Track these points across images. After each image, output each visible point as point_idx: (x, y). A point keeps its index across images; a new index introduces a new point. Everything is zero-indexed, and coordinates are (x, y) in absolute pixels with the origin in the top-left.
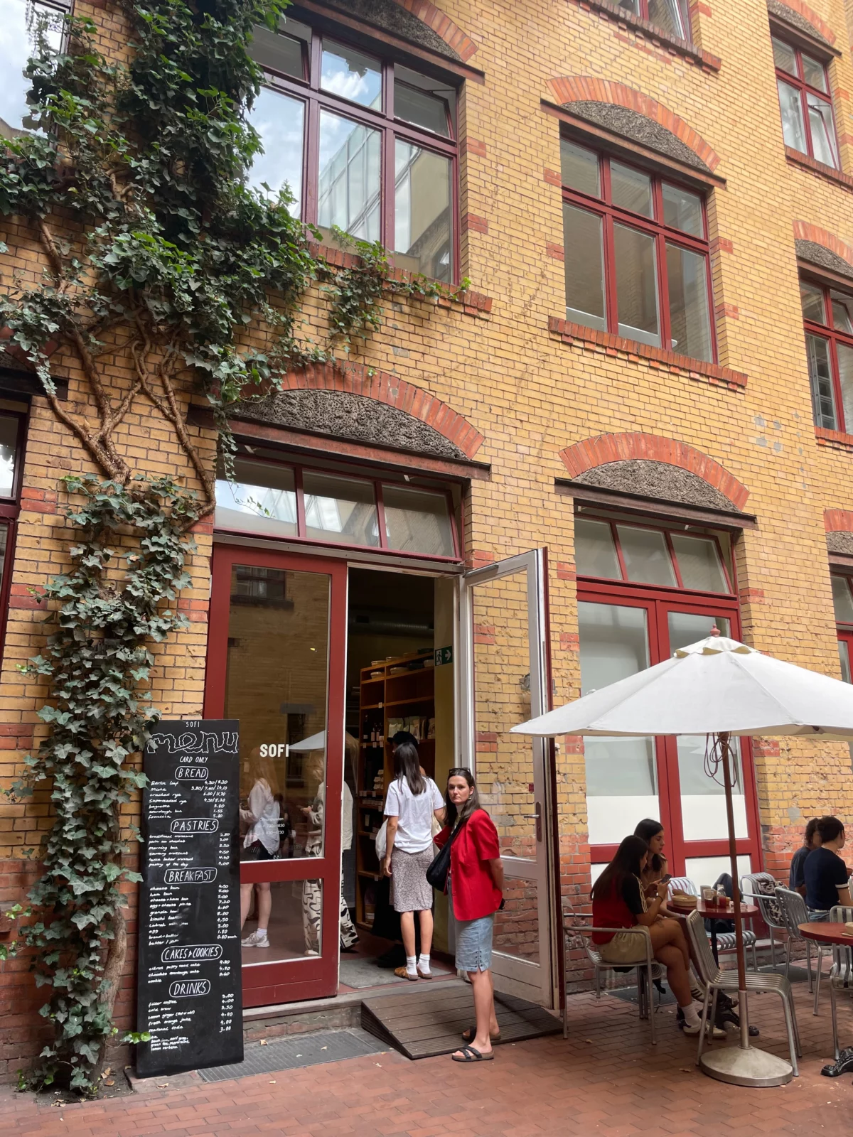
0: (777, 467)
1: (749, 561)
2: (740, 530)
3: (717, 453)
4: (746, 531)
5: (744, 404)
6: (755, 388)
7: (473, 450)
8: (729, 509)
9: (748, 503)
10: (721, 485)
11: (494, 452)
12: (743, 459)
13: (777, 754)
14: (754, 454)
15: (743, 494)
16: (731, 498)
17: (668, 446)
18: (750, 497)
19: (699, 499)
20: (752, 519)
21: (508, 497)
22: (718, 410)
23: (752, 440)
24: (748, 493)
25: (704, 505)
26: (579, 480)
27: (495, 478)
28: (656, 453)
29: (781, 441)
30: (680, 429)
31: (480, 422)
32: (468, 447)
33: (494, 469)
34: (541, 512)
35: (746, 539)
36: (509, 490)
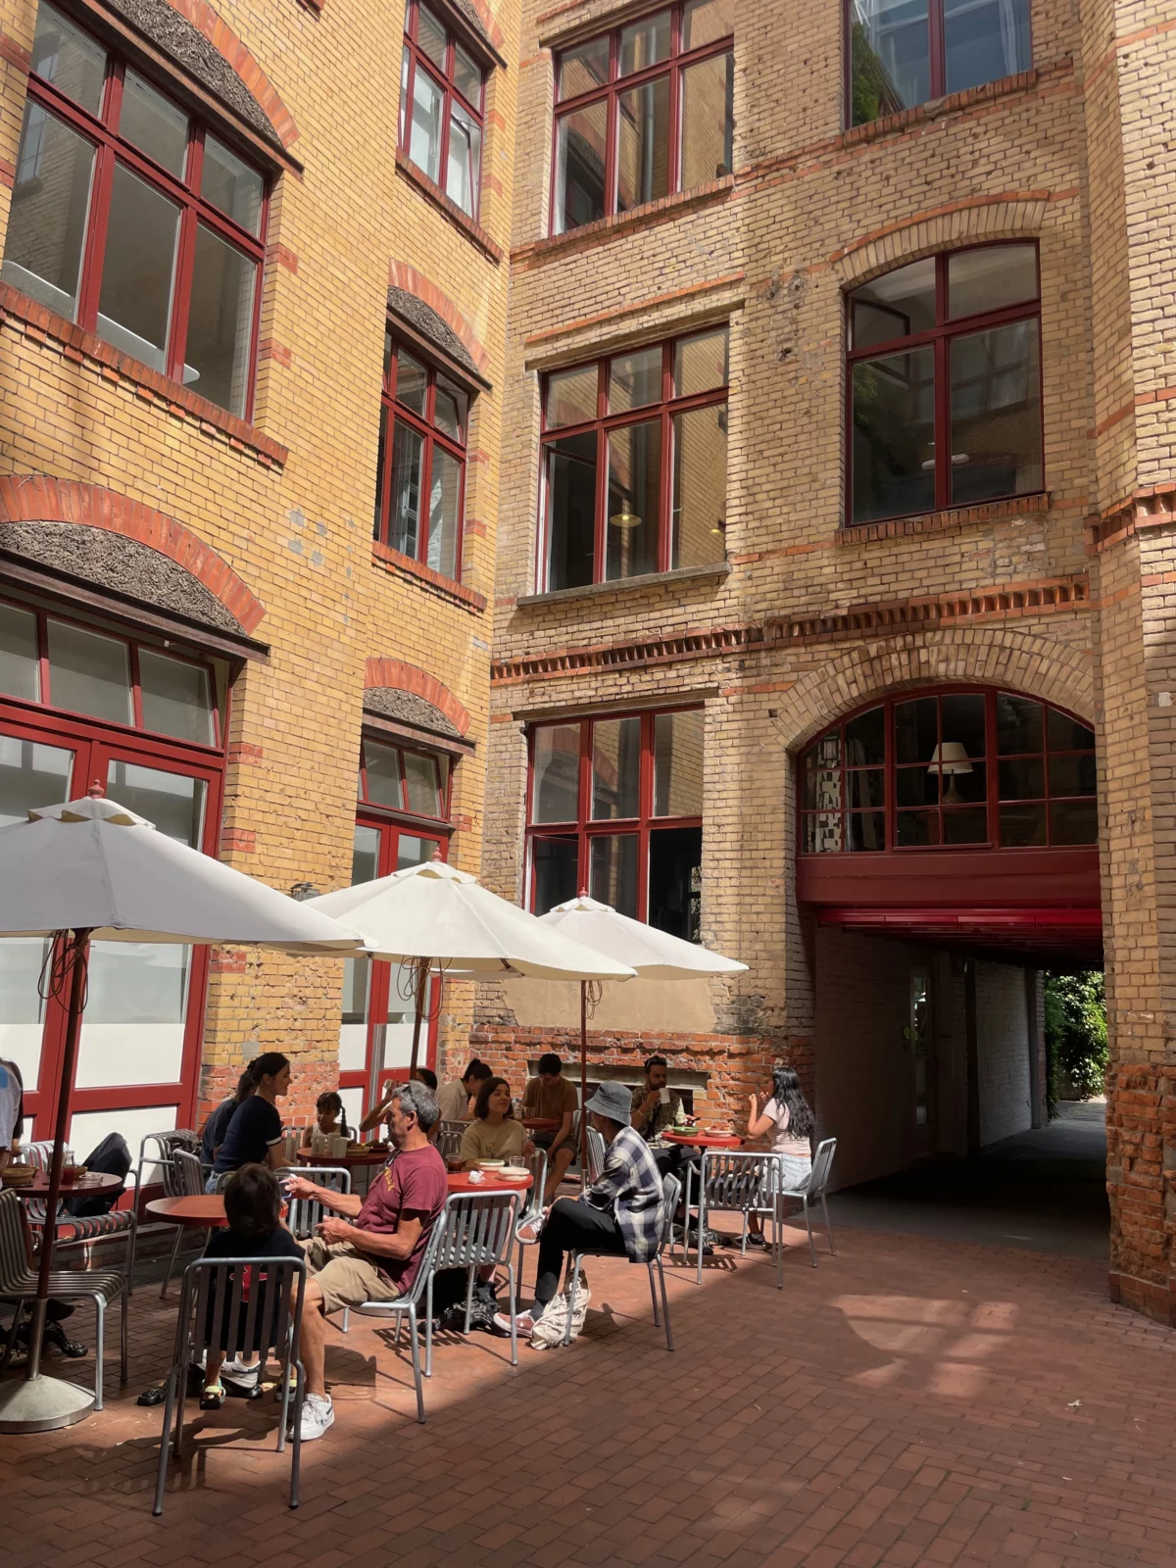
0: (310, 585)
1: (247, 706)
2: (243, 661)
3: (225, 547)
4: (250, 664)
5: (278, 488)
6: (299, 470)
8: (231, 630)
9: (261, 626)
10: (225, 593)
12: (263, 564)
13: (241, 970)
14: (282, 562)
15: (255, 612)
16: (236, 613)
17: (148, 520)
18: (266, 618)
19: (184, 605)
20: (263, 649)
22: (237, 487)
23: (280, 540)
24: (263, 613)
25: (193, 615)
28: (126, 525)
29: (323, 551)
30: (172, 499)
35: (249, 675)
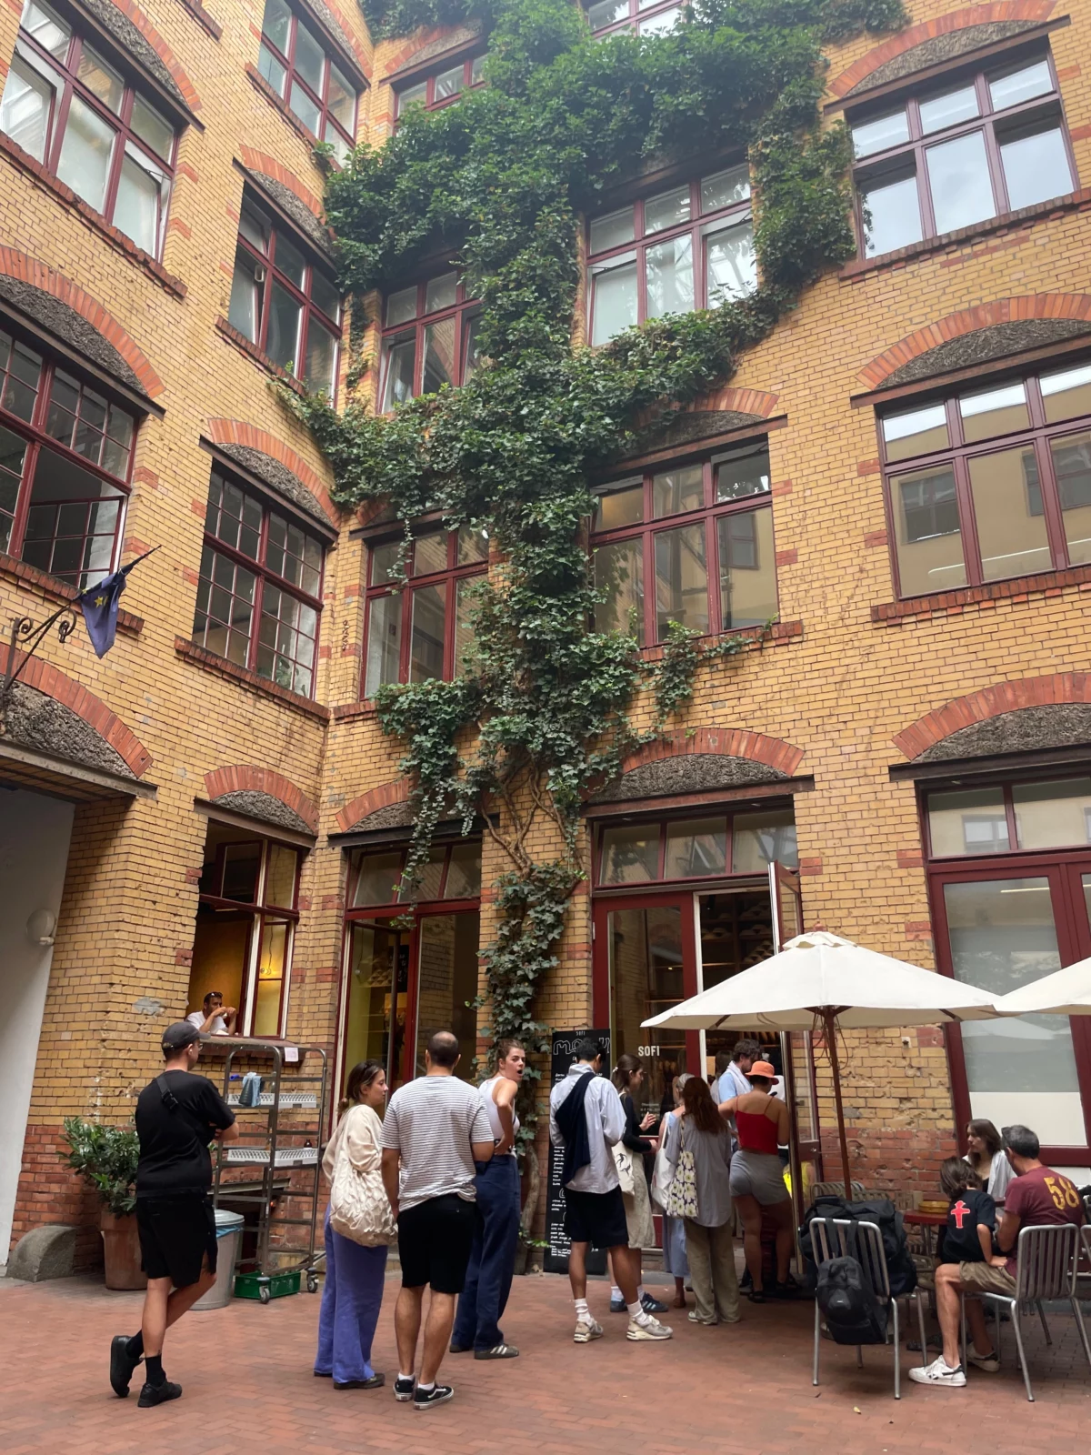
7: (793, 766)
11: (816, 762)
17: (1049, 685)
21: (834, 801)
26: (920, 760)
27: (818, 786)
28: (1031, 698)
30: (1068, 658)
31: (799, 739)
32: (788, 766)
33: (817, 778)
34: (873, 805)
36: (834, 792)
